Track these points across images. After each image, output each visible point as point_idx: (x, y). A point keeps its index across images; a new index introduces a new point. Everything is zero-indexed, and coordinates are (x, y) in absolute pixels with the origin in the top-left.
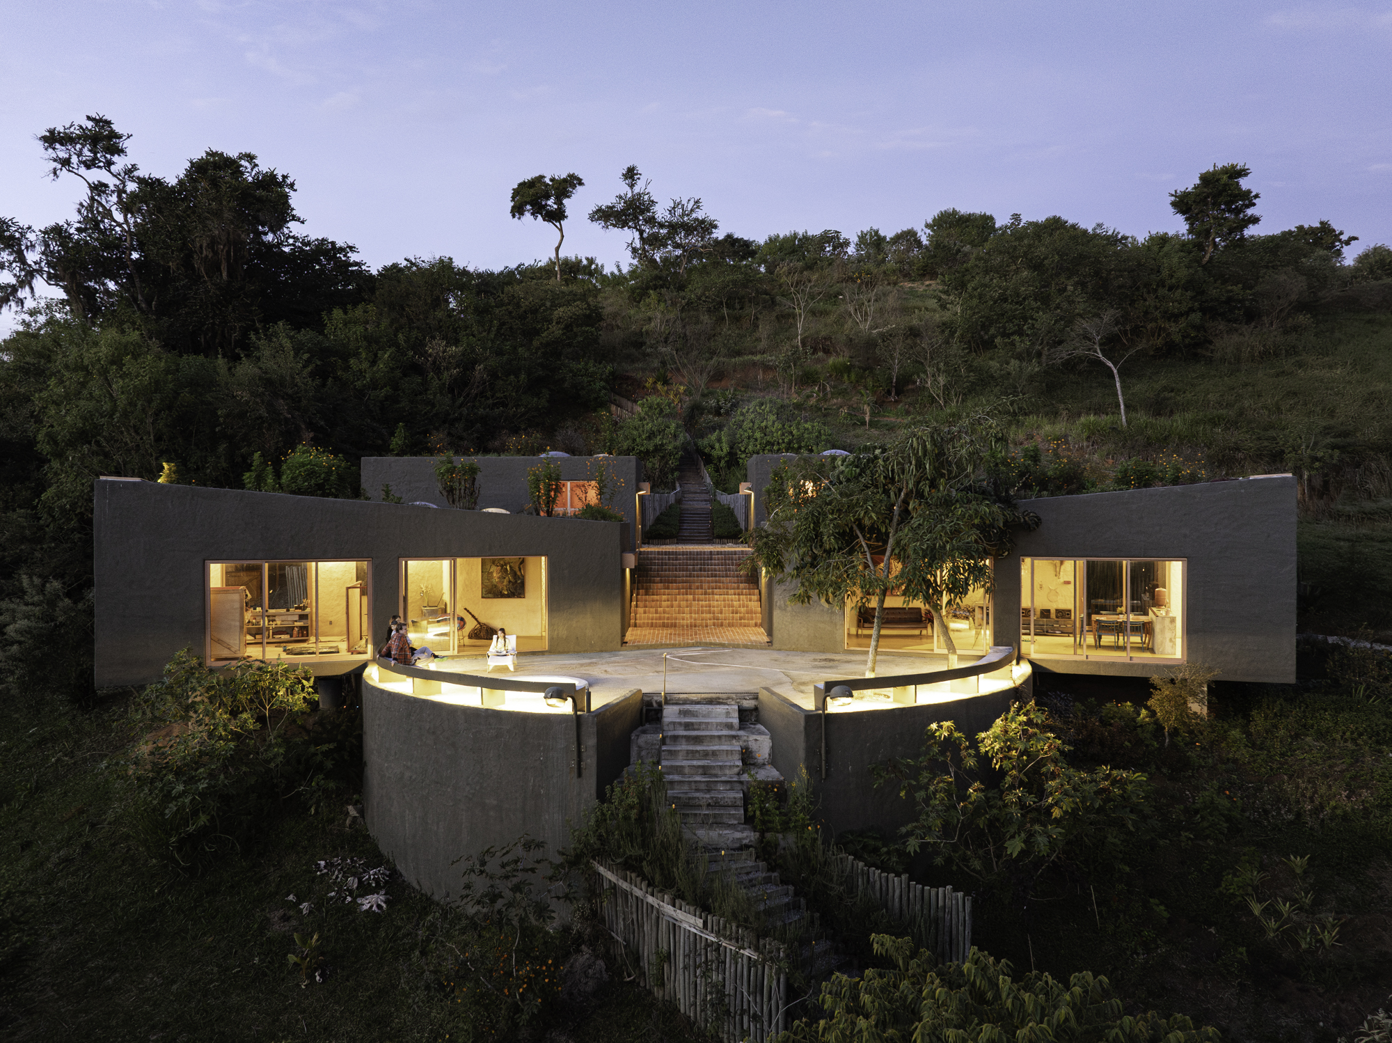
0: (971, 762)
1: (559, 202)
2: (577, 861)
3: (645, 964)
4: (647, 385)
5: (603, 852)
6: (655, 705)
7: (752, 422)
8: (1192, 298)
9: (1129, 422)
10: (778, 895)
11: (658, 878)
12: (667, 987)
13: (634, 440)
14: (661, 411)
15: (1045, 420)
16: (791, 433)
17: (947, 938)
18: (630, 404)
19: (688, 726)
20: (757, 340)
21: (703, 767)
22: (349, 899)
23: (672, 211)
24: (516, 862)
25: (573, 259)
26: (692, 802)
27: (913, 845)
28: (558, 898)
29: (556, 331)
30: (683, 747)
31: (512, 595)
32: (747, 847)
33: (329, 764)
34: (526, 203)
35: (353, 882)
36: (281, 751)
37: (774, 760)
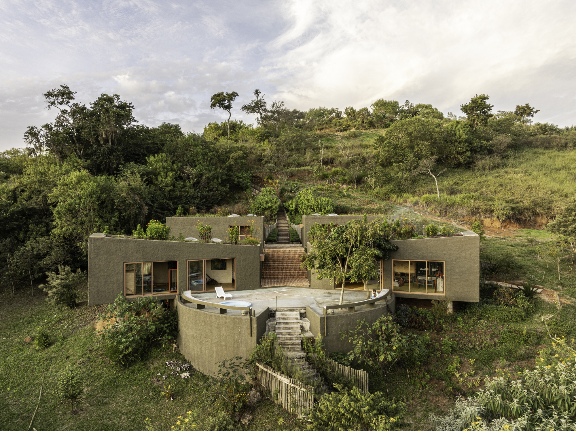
0: (370, 332)
1: (229, 102)
2: (252, 362)
3: (272, 393)
4: (265, 180)
5: (260, 361)
6: (273, 312)
7: (304, 197)
8: (467, 146)
9: (440, 197)
10: (311, 372)
11: (276, 368)
12: (279, 400)
13: (261, 204)
14: (271, 192)
15: (411, 195)
16: (318, 202)
17: (361, 385)
18: (258, 187)
19: (284, 319)
20: (305, 159)
21: (289, 332)
22: (178, 374)
23: (273, 106)
24: (234, 363)
25: (234, 121)
26: (285, 343)
27: (351, 358)
28: (247, 374)
29: (232, 162)
30: (282, 326)
31: (222, 269)
32: (303, 358)
33: (168, 331)
34: (217, 103)
35: (178, 369)
36: (154, 327)
37: (311, 330)
